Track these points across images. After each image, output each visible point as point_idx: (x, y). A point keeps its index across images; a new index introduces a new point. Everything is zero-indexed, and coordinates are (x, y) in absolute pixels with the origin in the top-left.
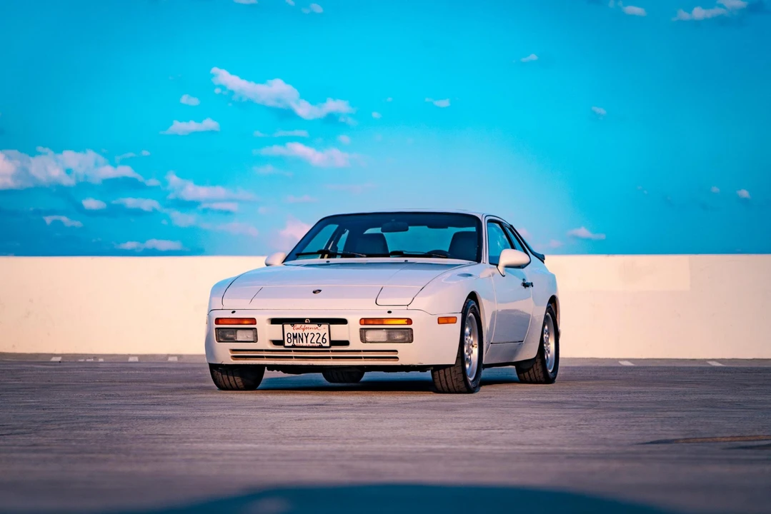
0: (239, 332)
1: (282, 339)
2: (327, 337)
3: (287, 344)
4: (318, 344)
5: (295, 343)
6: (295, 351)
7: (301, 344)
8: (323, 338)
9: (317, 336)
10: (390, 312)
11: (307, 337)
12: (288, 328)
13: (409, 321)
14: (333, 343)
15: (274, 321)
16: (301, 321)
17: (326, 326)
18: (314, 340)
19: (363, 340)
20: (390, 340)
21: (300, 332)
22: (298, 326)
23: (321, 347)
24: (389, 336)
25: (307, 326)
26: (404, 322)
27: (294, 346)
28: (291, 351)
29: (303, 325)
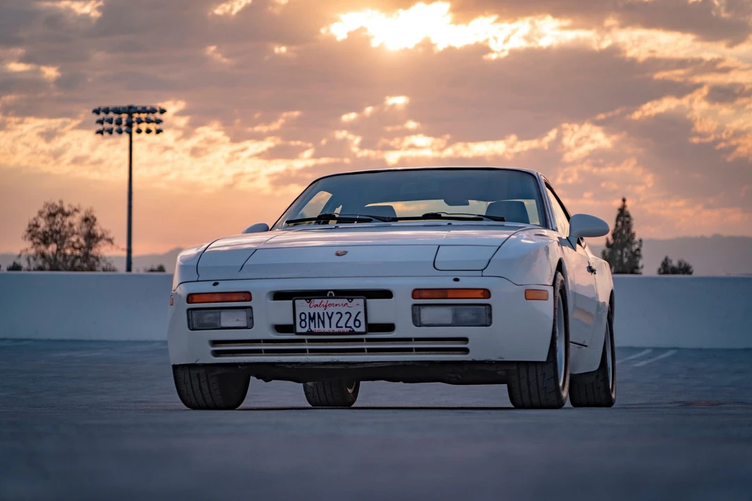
0: (224, 314)
1: (291, 322)
2: (361, 318)
3: (299, 329)
4: (348, 329)
5: (313, 328)
6: (310, 341)
7: (321, 329)
8: (356, 320)
9: (346, 317)
10: (457, 280)
11: (330, 318)
12: (302, 305)
13: (487, 293)
14: (372, 328)
15: (279, 296)
16: (322, 294)
17: (361, 301)
18: (342, 323)
19: (417, 321)
20: (456, 323)
21: (320, 310)
22: (317, 301)
23: (352, 333)
24: (455, 316)
25: (331, 301)
26: (479, 294)
27: (310, 333)
28: (303, 341)
29: (325, 300)
